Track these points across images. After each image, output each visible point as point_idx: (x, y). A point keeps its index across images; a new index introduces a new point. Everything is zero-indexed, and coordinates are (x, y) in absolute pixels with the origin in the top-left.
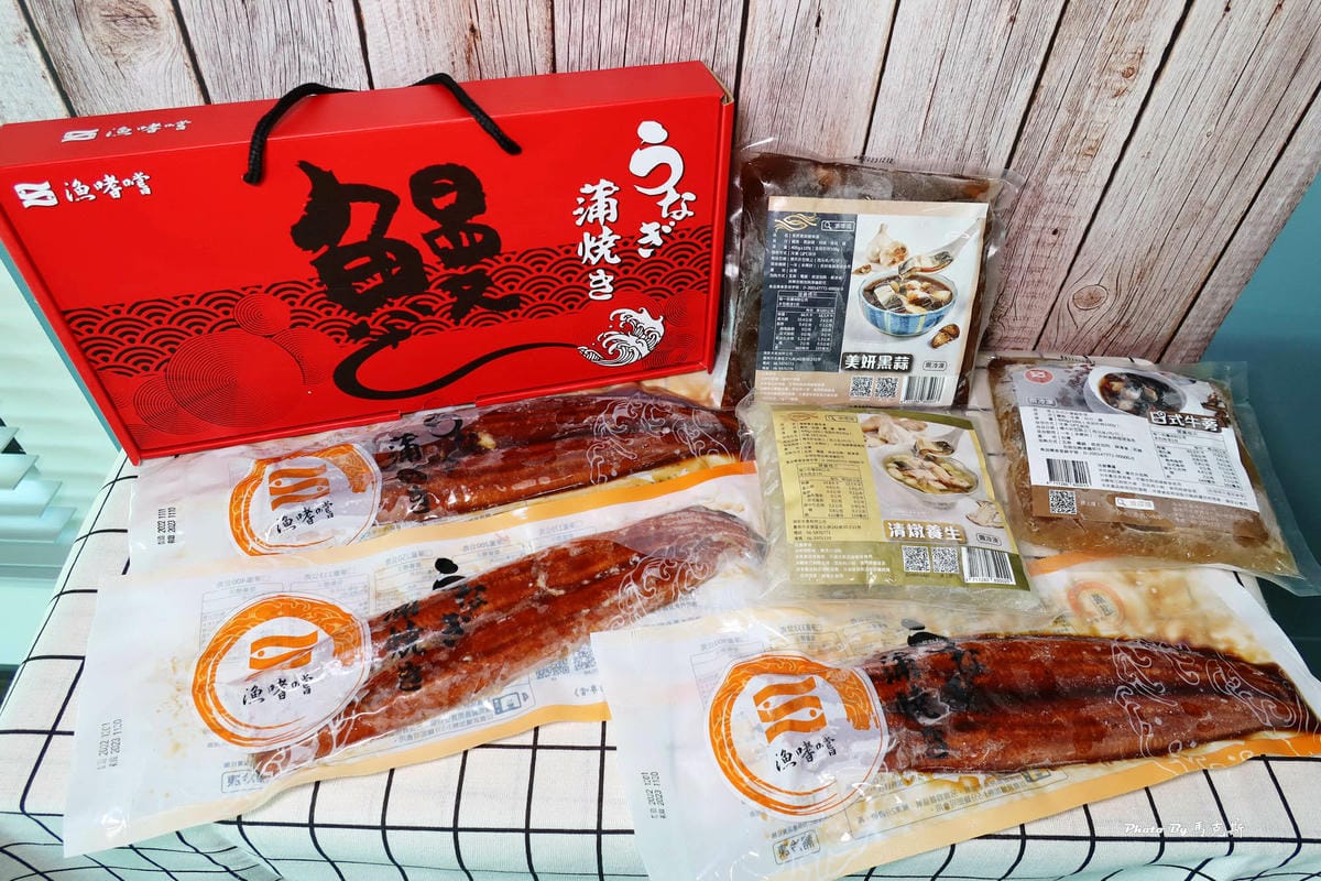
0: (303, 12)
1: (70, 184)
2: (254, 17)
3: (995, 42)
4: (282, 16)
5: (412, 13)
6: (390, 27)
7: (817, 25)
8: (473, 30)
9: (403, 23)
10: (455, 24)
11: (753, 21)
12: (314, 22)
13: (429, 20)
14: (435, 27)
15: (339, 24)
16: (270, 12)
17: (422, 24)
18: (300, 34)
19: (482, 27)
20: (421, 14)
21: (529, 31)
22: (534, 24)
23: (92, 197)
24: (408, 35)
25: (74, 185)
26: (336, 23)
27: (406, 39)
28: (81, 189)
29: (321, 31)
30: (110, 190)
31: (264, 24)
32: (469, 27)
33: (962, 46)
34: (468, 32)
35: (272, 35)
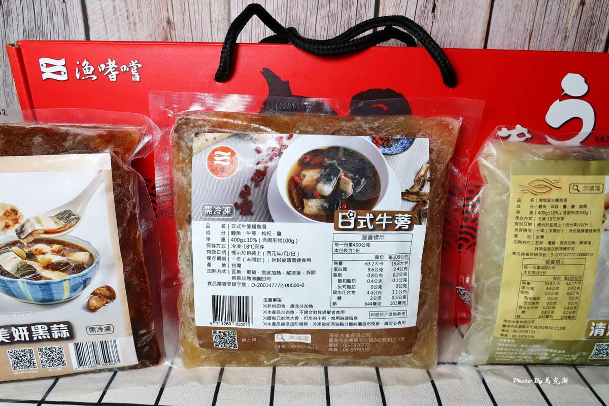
0: (44, 11)
1: (81, 64)
2: (8, 16)
3: (570, 22)
4: (28, 15)
5: (124, 10)
6: (107, 21)
7: (433, 11)
8: (169, 22)
9: (117, 19)
10: (156, 18)
11: (383, 9)
12: (52, 19)
13: (137, 16)
14: (141, 21)
15: (70, 19)
16: (20, 12)
17: (131, 19)
18: (41, 29)
19: (176, 19)
20: (130, 10)
21: (211, 22)
22: (215, 16)
23: (95, 77)
24: (120, 28)
25: (83, 65)
26: (67, 19)
27: (119, 31)
28: (88, 69)
29: (56, 27)
30: (110, 73)
31: (15, 21)
32: (166, 20)
33: (545, 26)
34: (165, 24)
35: (21, 30)
